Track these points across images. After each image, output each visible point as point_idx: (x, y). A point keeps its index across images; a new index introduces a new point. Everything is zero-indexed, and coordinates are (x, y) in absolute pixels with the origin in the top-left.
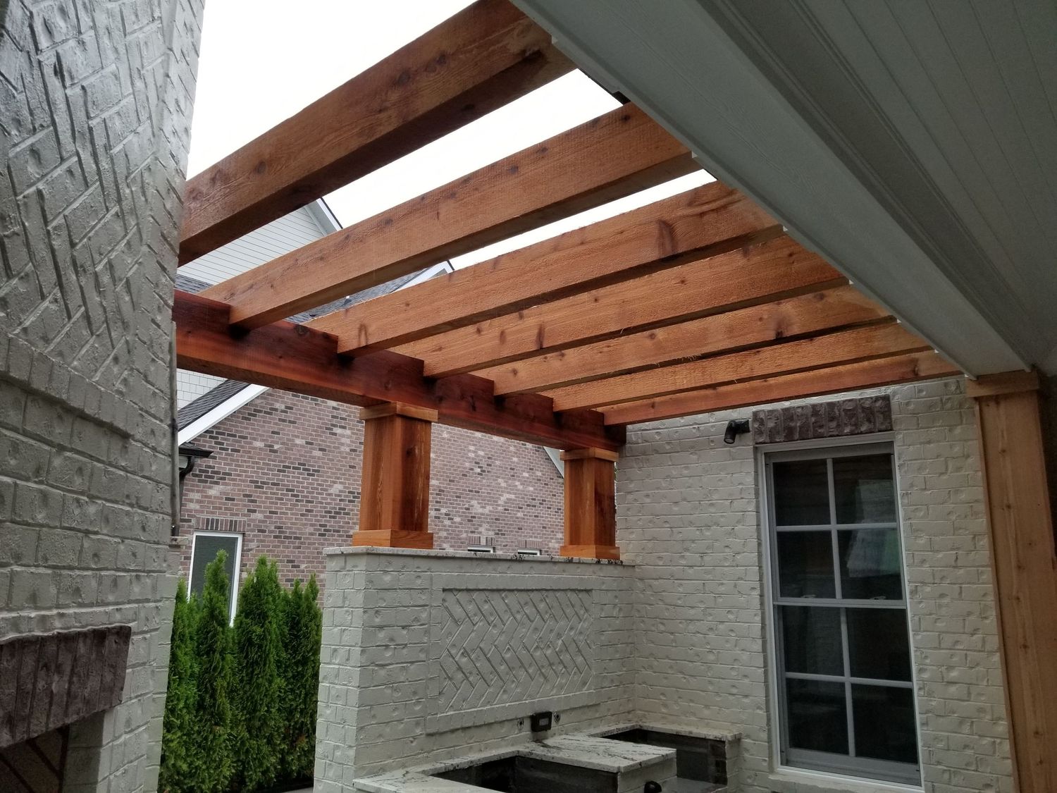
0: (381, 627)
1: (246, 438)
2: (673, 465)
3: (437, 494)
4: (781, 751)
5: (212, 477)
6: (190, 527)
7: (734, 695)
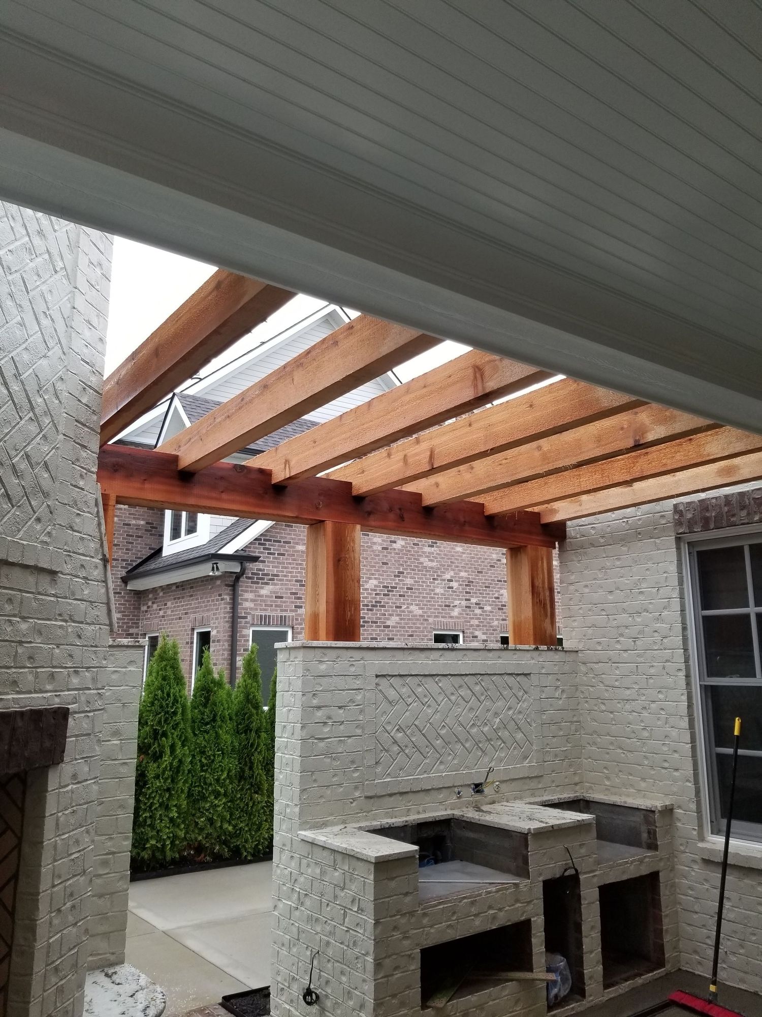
0: (319, 708)
1: (290, 543)
2: (607, 557)
3: (466, 585)
4: (712, 822)
5: (261, 579)
6: (246, 623)
7: (666, 768)
